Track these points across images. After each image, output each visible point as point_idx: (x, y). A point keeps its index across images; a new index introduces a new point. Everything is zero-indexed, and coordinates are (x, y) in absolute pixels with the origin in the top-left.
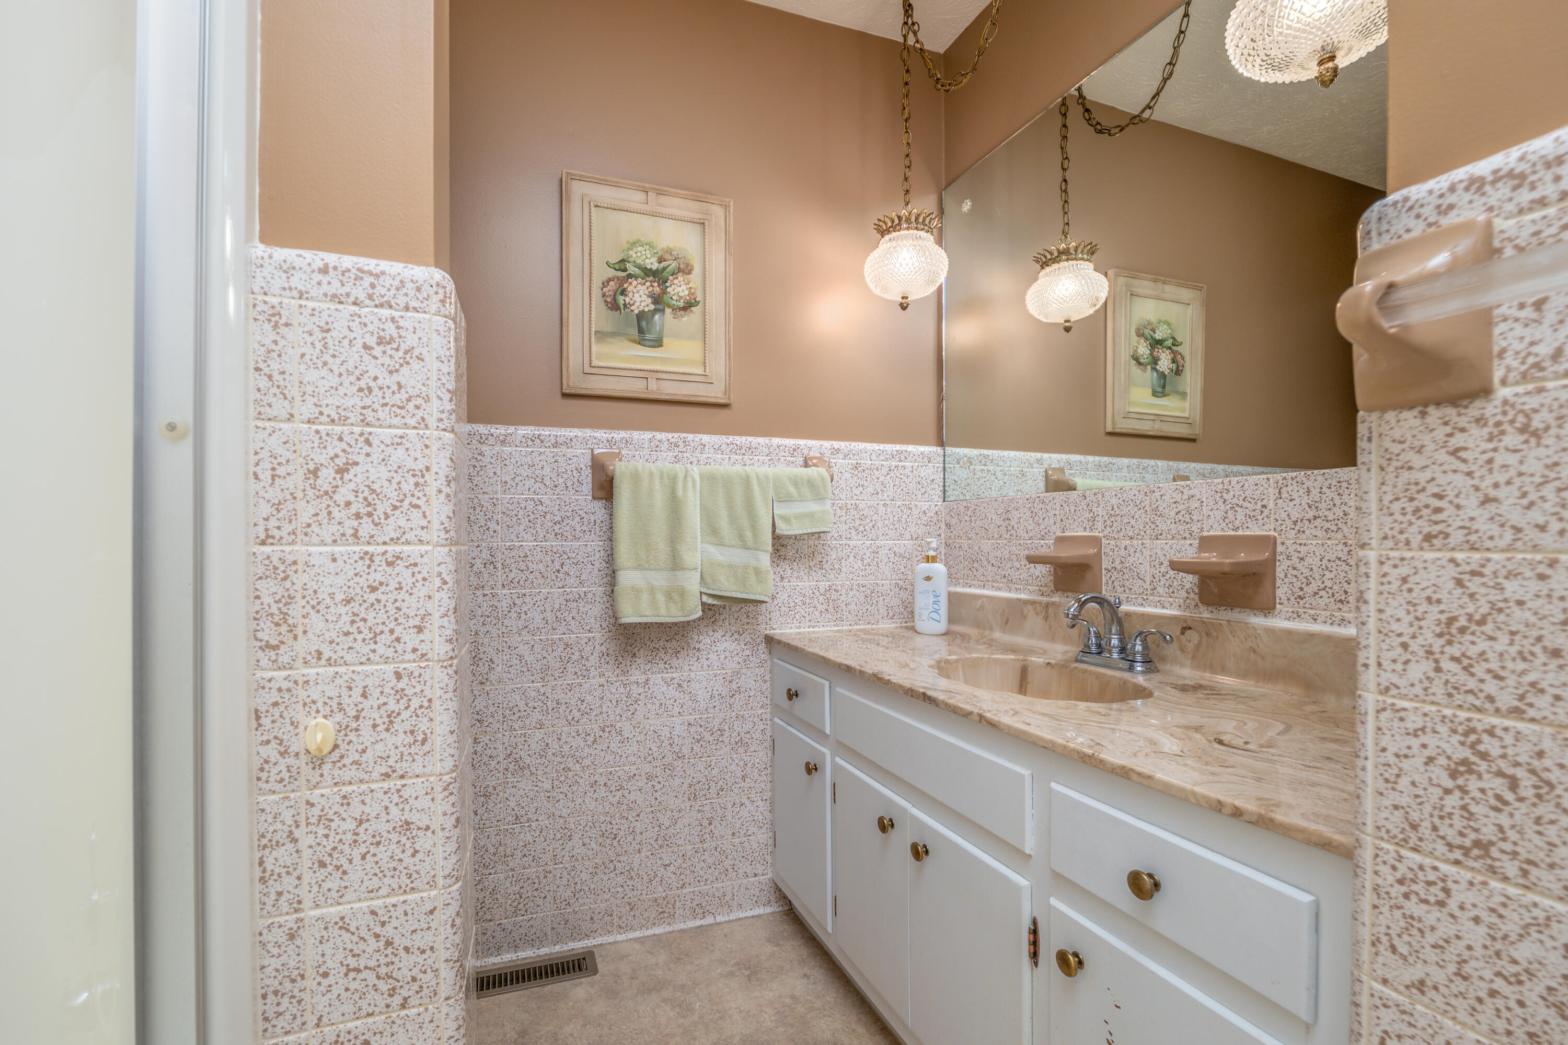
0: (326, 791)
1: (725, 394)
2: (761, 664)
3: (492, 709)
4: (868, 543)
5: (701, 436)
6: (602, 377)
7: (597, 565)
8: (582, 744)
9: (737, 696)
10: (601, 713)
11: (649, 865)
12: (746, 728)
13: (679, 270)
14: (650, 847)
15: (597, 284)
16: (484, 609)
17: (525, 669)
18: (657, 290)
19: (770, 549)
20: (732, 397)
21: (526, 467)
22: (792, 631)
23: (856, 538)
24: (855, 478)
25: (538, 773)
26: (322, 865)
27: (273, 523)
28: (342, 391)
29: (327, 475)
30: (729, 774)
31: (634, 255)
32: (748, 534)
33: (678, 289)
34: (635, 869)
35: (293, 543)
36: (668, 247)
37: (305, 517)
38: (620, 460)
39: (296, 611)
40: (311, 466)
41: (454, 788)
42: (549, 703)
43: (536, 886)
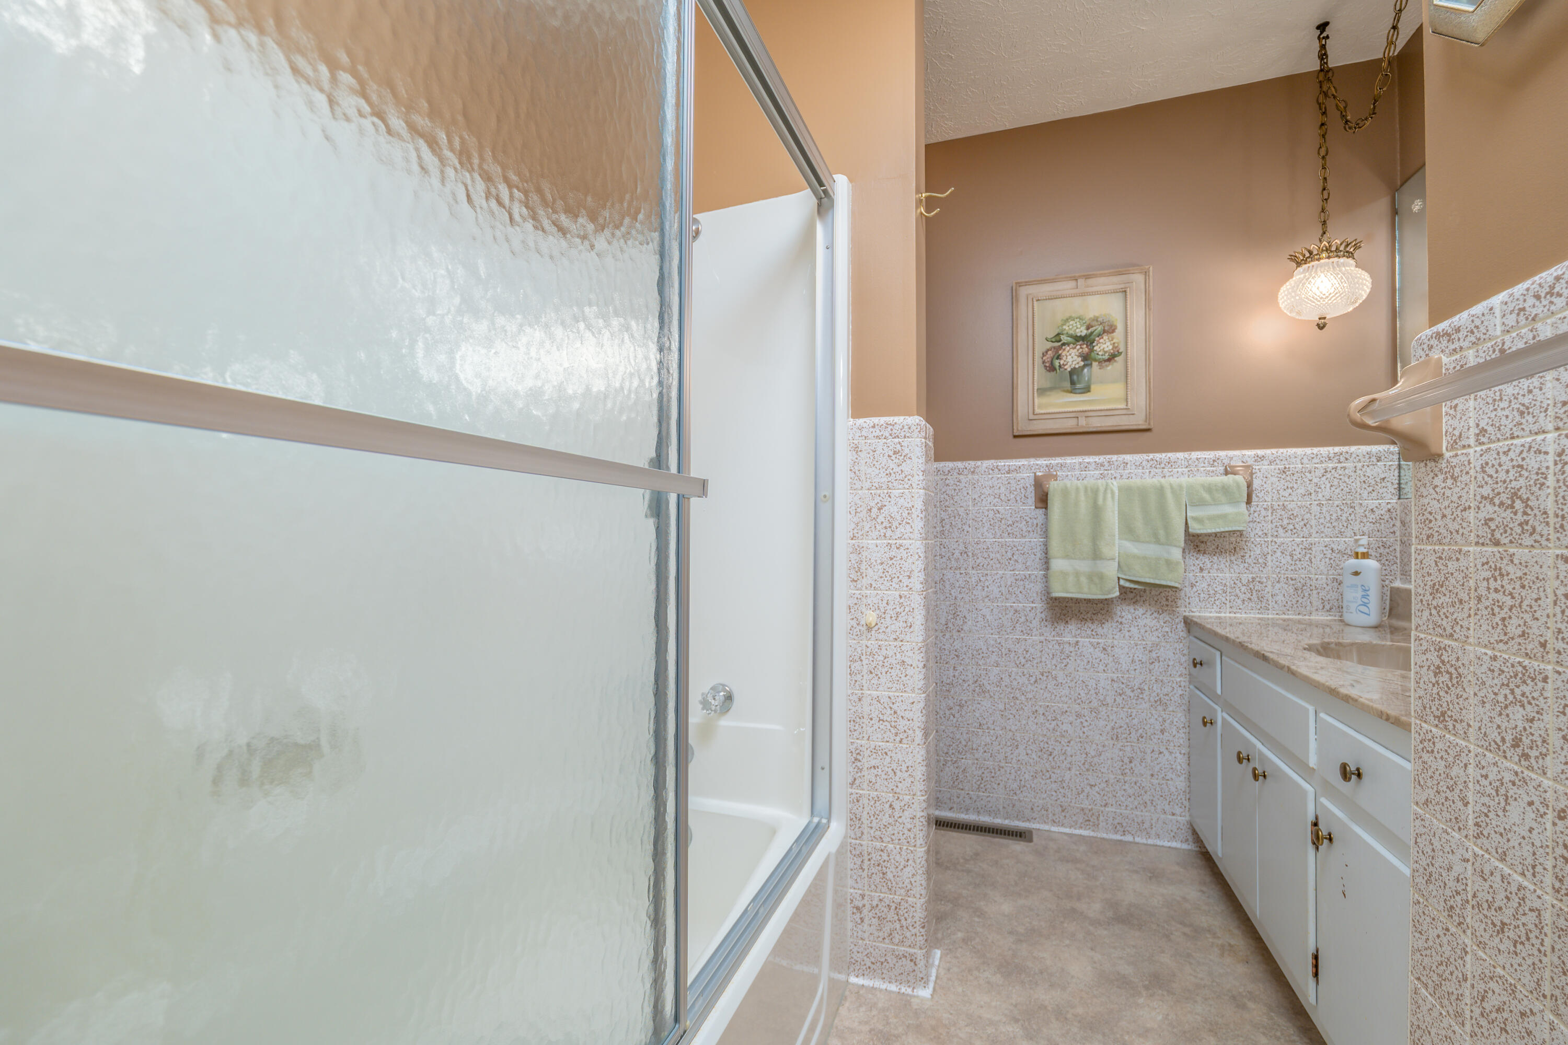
0: (873, 642)
1: (1146, 421)
2: (1180, 640)
3: (965, 649)
4: (1298, 540)
5: (1124, 456)
6: (1043, 421)
7: (1039, 555)
8: (1027, 682)
9: (1156, 664)
10: (1041, 662)
11: (1077, 781)
12: (1165, 691)
13: (1104, 331)
14: (1078, 768)
15: (1038, 355)
16: (960, 583)
17: (987, 625)
18: (1086, 350)
19: (1182, 544)
20: (1152, 423)
21: (988, 488)
22: (1211, 615)
23: (1283, 535)
24: (1282, 481)
25: (996, 697)
26: (871, 673)
27: (856, 531)
28: (880, 475)
29: (875, 510)
30: (1149, 726)
31: (1067, 328)
32: (1162, 532)
33: (1104, 346)
34: (1067, 782)
35: (862, 539)
36: (1095, 316)
37: (867, 529)
38: (1056, 480)
39: (863, 567)
40: (869, 508)
41: (923, 650)
42: (1003, 650)
43: (993, 775)
